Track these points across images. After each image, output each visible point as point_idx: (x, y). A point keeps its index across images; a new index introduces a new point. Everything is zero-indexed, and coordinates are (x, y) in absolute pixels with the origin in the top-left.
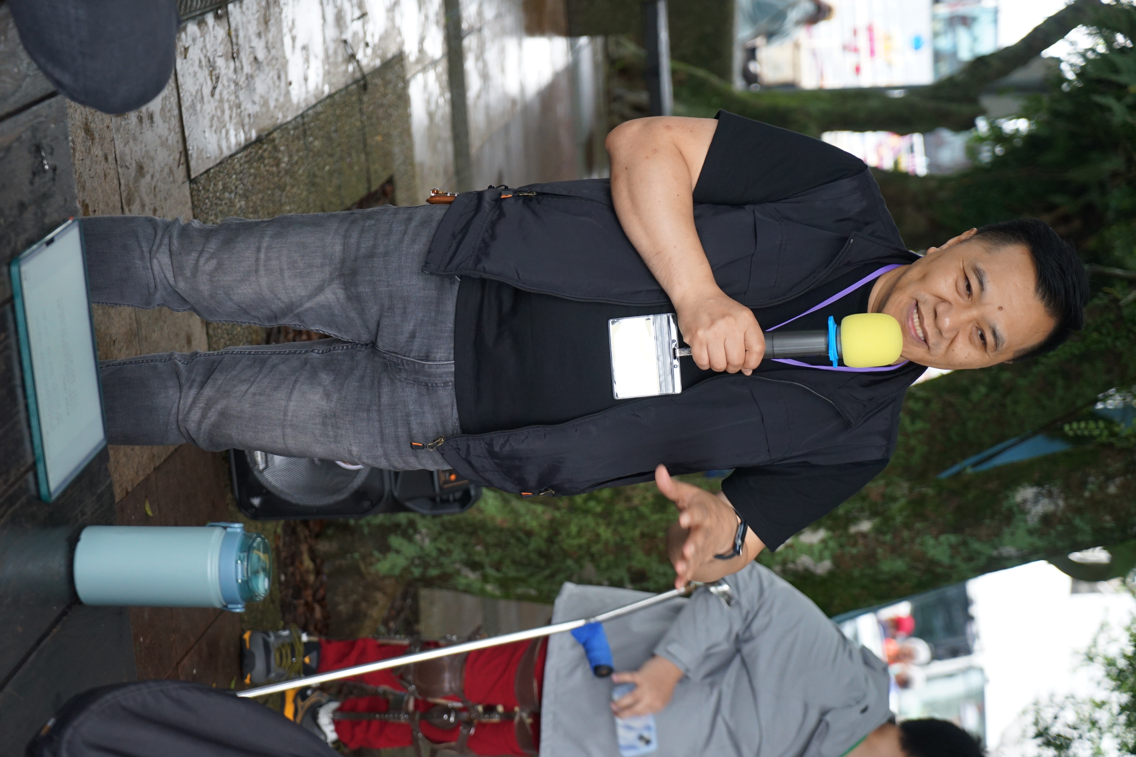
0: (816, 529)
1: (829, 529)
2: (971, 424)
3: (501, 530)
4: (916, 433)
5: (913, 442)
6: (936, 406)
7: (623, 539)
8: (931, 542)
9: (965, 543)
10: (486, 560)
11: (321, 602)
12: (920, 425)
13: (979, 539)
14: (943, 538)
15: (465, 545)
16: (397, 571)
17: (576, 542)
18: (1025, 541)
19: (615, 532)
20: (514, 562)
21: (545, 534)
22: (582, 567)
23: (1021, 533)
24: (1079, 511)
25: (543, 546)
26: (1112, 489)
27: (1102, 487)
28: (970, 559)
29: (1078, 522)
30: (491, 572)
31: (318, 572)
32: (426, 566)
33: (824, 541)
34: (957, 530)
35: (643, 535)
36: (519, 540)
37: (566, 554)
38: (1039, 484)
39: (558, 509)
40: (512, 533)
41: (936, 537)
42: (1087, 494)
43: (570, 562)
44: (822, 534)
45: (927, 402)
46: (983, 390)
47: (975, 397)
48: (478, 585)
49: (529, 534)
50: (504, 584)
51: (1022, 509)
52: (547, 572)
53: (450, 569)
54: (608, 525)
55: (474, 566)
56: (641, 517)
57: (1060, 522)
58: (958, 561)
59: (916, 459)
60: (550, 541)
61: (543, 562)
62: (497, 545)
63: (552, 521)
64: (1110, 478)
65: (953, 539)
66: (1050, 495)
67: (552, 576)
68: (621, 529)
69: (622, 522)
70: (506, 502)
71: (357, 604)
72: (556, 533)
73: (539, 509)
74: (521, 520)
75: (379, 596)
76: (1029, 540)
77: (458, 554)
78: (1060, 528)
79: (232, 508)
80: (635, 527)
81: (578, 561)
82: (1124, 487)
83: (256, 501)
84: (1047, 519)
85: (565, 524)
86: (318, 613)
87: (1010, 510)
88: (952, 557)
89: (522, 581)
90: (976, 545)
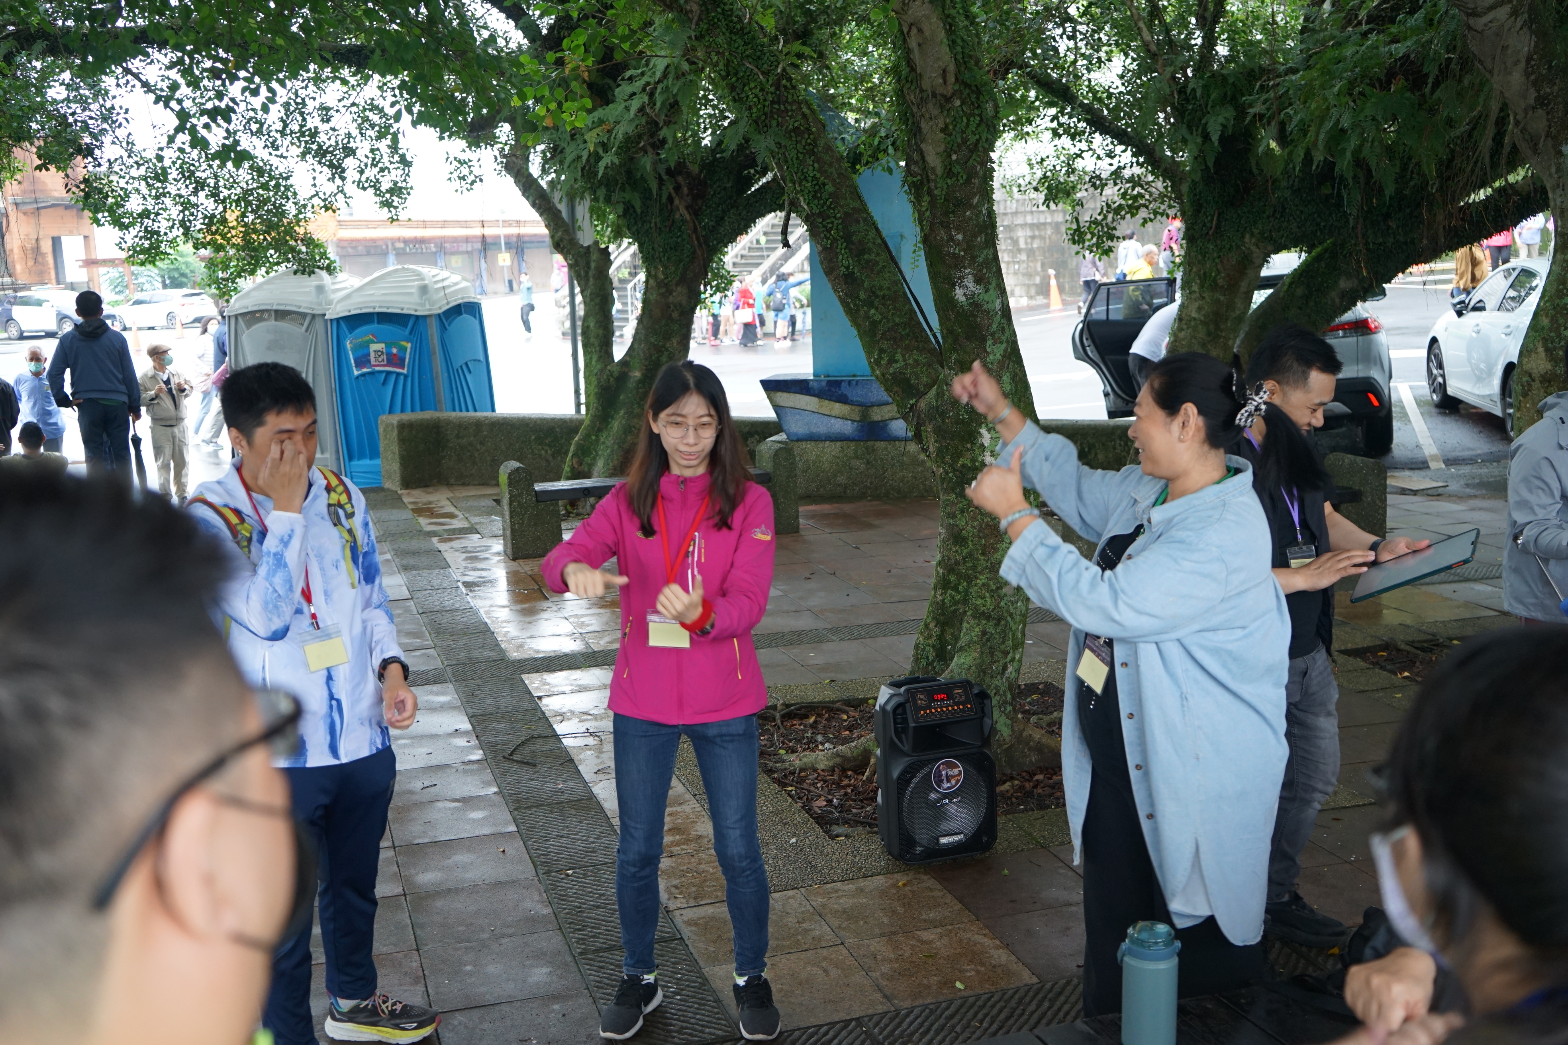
0: (981, 435)
1: (980, 426)
2: (897, 320)
3: (982, 652)
4: (904, 360)
5: (911, 361)
6: (885, 345)
7: (987, 567)
8: (991, 357)
9: (993, 334)
10: (1002, 662)
11: (1032, 774)
12: (899, 357)
13: (991, 325)
14: (989, 350)
15: (992, 677)
16: (1009, 722)
17: (988, 600)
18: (993, 293)
19: (980, 573)
20: (1003, 643)
21: (984, 622)
22: (1005, 595)
23: (987, 297)
24: (974, 258)
25: (992, 623)
26: (960, 237)
27: (958, 244)
28: (1003, 330)
29: (981, 260)
30: (1009, 657)
31: (1012, 778)
32: (1005, 702)
33: (989, 431)
34: (983, 340)
35: (983, 554)
36: (988, 640)
37: (998, 606)
38: (954, 285)
39: (965, 612)
40: (984, 645)
41: (988, 353)
42: (962, 253)
43: (1002, 604)
44: (983, 431)
45: (882, 351)
46: (873, 311)
47: (878, 317)
48: (1016, 664)
49: (984, 633)
50: (1015, 647)
51: (970, 297)
52: (1009, 618)
53: (1006, 685)
54: (977, 578)
55: (1005, 668)
56: (970, 555)
57: (981, 271)
58: (1004, 338)
59: (922, 359)
60: (989, 618)
61: (1003, 623)
62: (992, 655)
63: (974, 617)
64: (952, 239)
65: (989, 343)
66: (961, 278)
67: (1011, 615)
68: (979, 569)
69: (974, 568)
70: (961, 649)
71: (1030, 749)
72: (983, 613)
73: (965, 625)
74: (975, 639)
75: (1025, 734)
76: (991, 291)
77: (997, 682)
78: (984, 271)
79: (987, 854)
80: (978, 559)
81: (1001, 598)
82: (958, 230)
83: (984, 839)
84: (978, 281)
85: (976, 608)
86: (1040, 777)
87: (971, 305)
88: (1001, 343)
89: (1014, 635)
90: (995, 326)
